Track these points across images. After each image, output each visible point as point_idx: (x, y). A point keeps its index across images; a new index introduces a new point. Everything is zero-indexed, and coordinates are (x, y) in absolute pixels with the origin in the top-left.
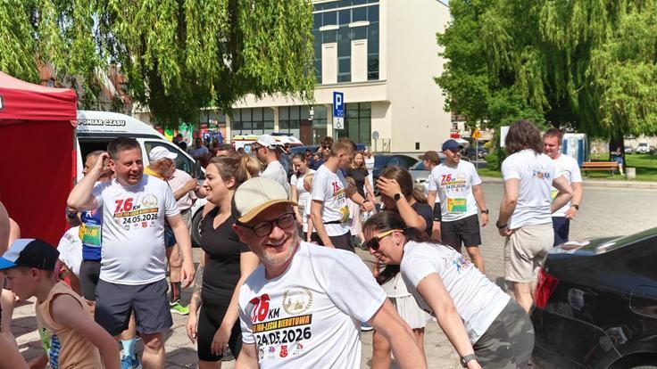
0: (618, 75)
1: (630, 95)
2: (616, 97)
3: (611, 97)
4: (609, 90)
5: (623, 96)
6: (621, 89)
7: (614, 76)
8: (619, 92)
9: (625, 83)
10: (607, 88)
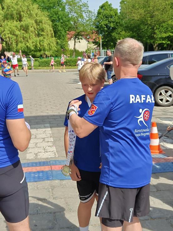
0: (7, 25)
1: (12, 35)
2: (7, 36)
3: (5, 36)
4: (4, 32)
5: (10, 35)
6: (9, 32)
7: (6, 26)
8: (8, 34)
9: (10, 30)
10: (3, 31)
